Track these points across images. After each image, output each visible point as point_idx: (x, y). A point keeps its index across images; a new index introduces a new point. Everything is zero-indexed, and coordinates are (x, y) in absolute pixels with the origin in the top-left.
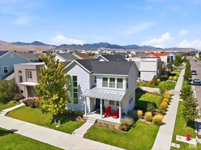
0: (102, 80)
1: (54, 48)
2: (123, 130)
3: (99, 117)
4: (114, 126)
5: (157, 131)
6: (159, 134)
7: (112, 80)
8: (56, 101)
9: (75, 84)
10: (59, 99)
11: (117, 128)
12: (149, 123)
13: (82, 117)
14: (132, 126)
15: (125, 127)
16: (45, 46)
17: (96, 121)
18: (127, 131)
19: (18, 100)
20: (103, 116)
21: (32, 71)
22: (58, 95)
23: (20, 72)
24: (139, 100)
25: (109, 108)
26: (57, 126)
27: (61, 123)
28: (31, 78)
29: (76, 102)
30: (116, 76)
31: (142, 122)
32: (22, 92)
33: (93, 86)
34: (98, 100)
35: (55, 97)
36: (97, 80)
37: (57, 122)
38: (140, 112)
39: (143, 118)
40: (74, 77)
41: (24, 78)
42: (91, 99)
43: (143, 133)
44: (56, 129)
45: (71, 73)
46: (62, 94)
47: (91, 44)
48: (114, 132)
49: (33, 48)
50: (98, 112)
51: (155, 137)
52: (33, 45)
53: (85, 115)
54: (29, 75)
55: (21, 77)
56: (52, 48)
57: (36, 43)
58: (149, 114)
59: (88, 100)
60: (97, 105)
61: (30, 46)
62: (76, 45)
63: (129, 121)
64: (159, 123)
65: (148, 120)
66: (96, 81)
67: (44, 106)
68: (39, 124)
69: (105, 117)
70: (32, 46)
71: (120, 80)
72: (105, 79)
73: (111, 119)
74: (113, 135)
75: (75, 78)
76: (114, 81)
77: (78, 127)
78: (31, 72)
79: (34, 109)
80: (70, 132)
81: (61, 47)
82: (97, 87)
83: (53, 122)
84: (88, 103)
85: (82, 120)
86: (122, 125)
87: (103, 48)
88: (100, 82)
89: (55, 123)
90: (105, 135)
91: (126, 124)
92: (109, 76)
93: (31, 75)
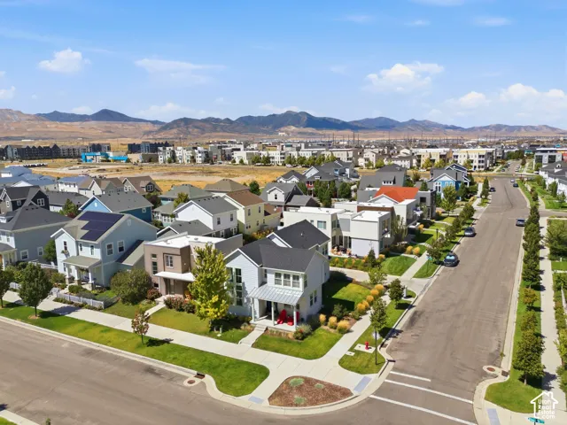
0: (273, 276)
1: (156, 128)
2: (297, 338)
3: (271, 323)
4: (287, 334)
5: (337, 340)
6: (338, 343)
7: (287, 276)
8: (216, 305)
9: (239, 280)
10: (220, 302)
11: (291, 336)
12: (332, 331)
13: (249, 324)
14: (309, 334)
15: (299, 335)
16: (130, 123)
17: (267, 329)
18: (302, 339)
19: (153, 299)
20: (276, 322)
21: (174, 257)
22: (219, 297)
23: (154, 256)
24: (334, 297)
25: (284, 311)
26: (219, 335)
27: (223, 331)
28: (171, 265)
29: (240, 303)
30: (292, 272)
31: (324, 330)
32: (157, 285)
33: (263, 283)
34: (269, 303)
35: (215, 299)
36: (268, 275)
37: (218, 330)
38: (322, 317)
39: (326, 325)
40: (237, 269)
41: (160, 265)
42: (261, 302)
43: (320, 342)
44: (218, 338)
45: (233, 265)
46: (222, 294)
47: (259, 117)
48: (286, 341)
49: (96, 129)
50: (270, 318)
51: (331, 346)
52: (96, 120)
53: (252, 322)
54: (167, 261)
55: (155, 264)
56: (149, 127)
57: (106, 115)
58: (333, 319)
59: (256, 302)
60: (267, 309)
61: (88, 123)
62: (217, 120)
63: (305, 328)
64: (344, 331)
65: (332, 328)
66: (266, 276)
67: (203, 310)
68: (195, 333)
69: (279, 323)
70: (93, 123)
71: (296, 278)
72: (278, 275)
73: (285, 327)
74: (285, 344)
75: (238, 271)
76: (289, 278)
77: (245, 335)
78: (171, 258)
79: (182, 313)
80: (236, 341)
81: (175, 126)
82: (268, 284)
83: (212, 330)
84: (256, 307)
85: (248, 327)
86: (296, 333)
87: (293, 128)
88: (271, 278)
89: (216, 332)
90: (275, 344)
91: (301, 332)
92: (283, 271)
93: (171, 262)
